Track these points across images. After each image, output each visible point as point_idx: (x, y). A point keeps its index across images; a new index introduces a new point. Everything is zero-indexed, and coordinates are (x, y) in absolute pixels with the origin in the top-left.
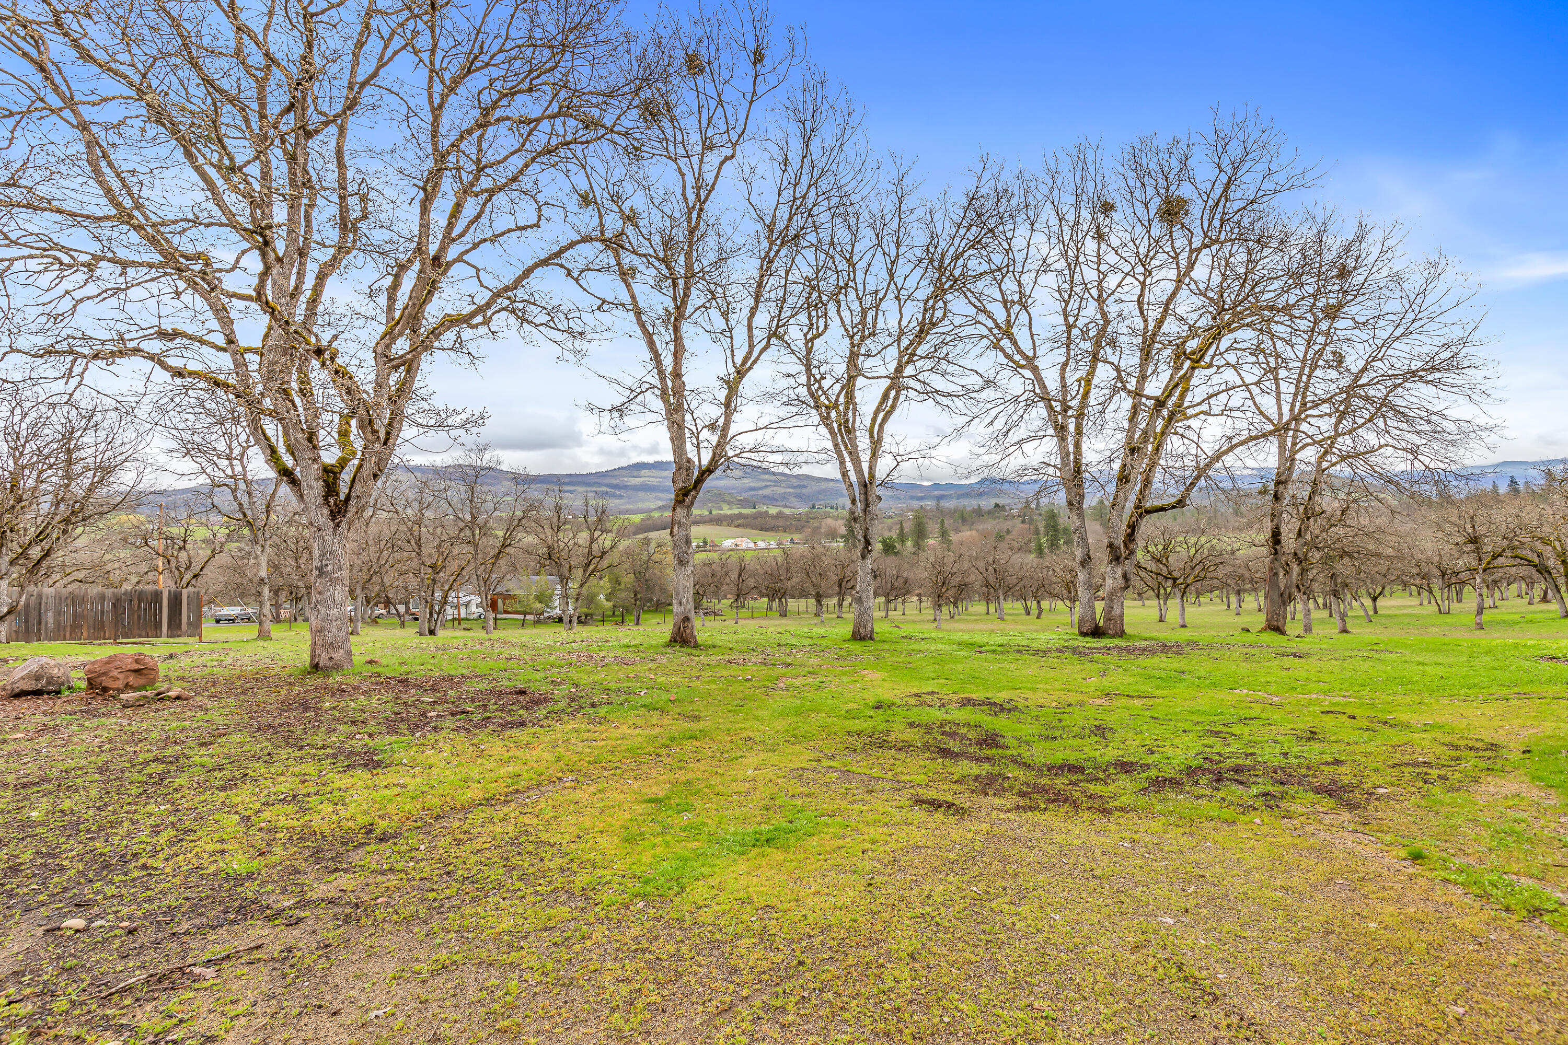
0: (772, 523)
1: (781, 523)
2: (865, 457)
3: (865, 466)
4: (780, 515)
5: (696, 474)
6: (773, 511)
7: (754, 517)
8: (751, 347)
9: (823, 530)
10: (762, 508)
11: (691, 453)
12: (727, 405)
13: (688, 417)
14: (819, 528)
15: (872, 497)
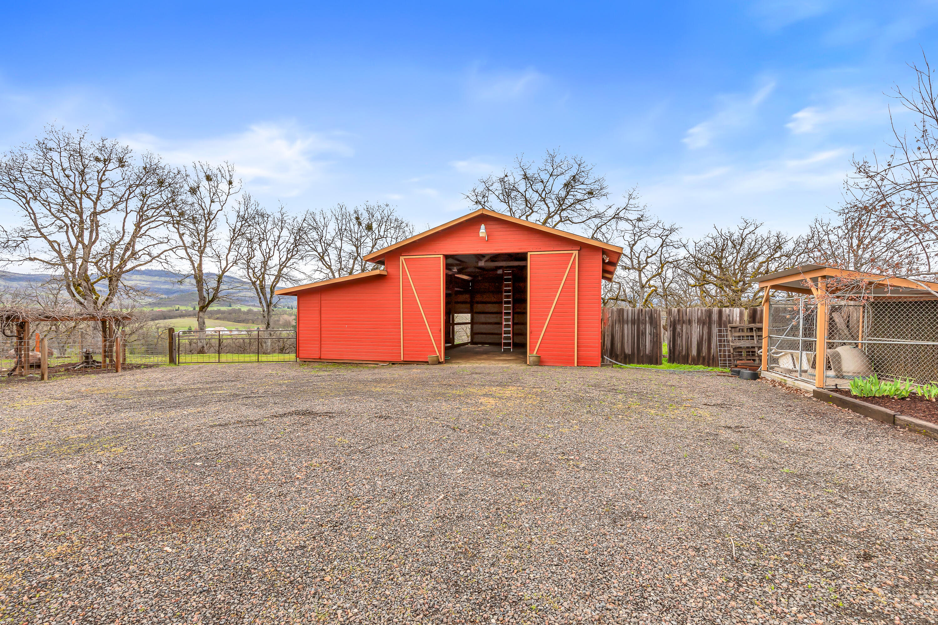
0: (243, 317)
1: (250, 317)
2: (268, 296)
3: (269, 300)
4: (249, 312)
5: (207, 302)
6: (245, 309)
7: (230, 313)
8: (227, 264)
9: (281, 323)
10: (236, 307)
11: (205, 294)
12: (218, 281)
13: (204, 284)
14: (278, 321)
15: (270, 310)
